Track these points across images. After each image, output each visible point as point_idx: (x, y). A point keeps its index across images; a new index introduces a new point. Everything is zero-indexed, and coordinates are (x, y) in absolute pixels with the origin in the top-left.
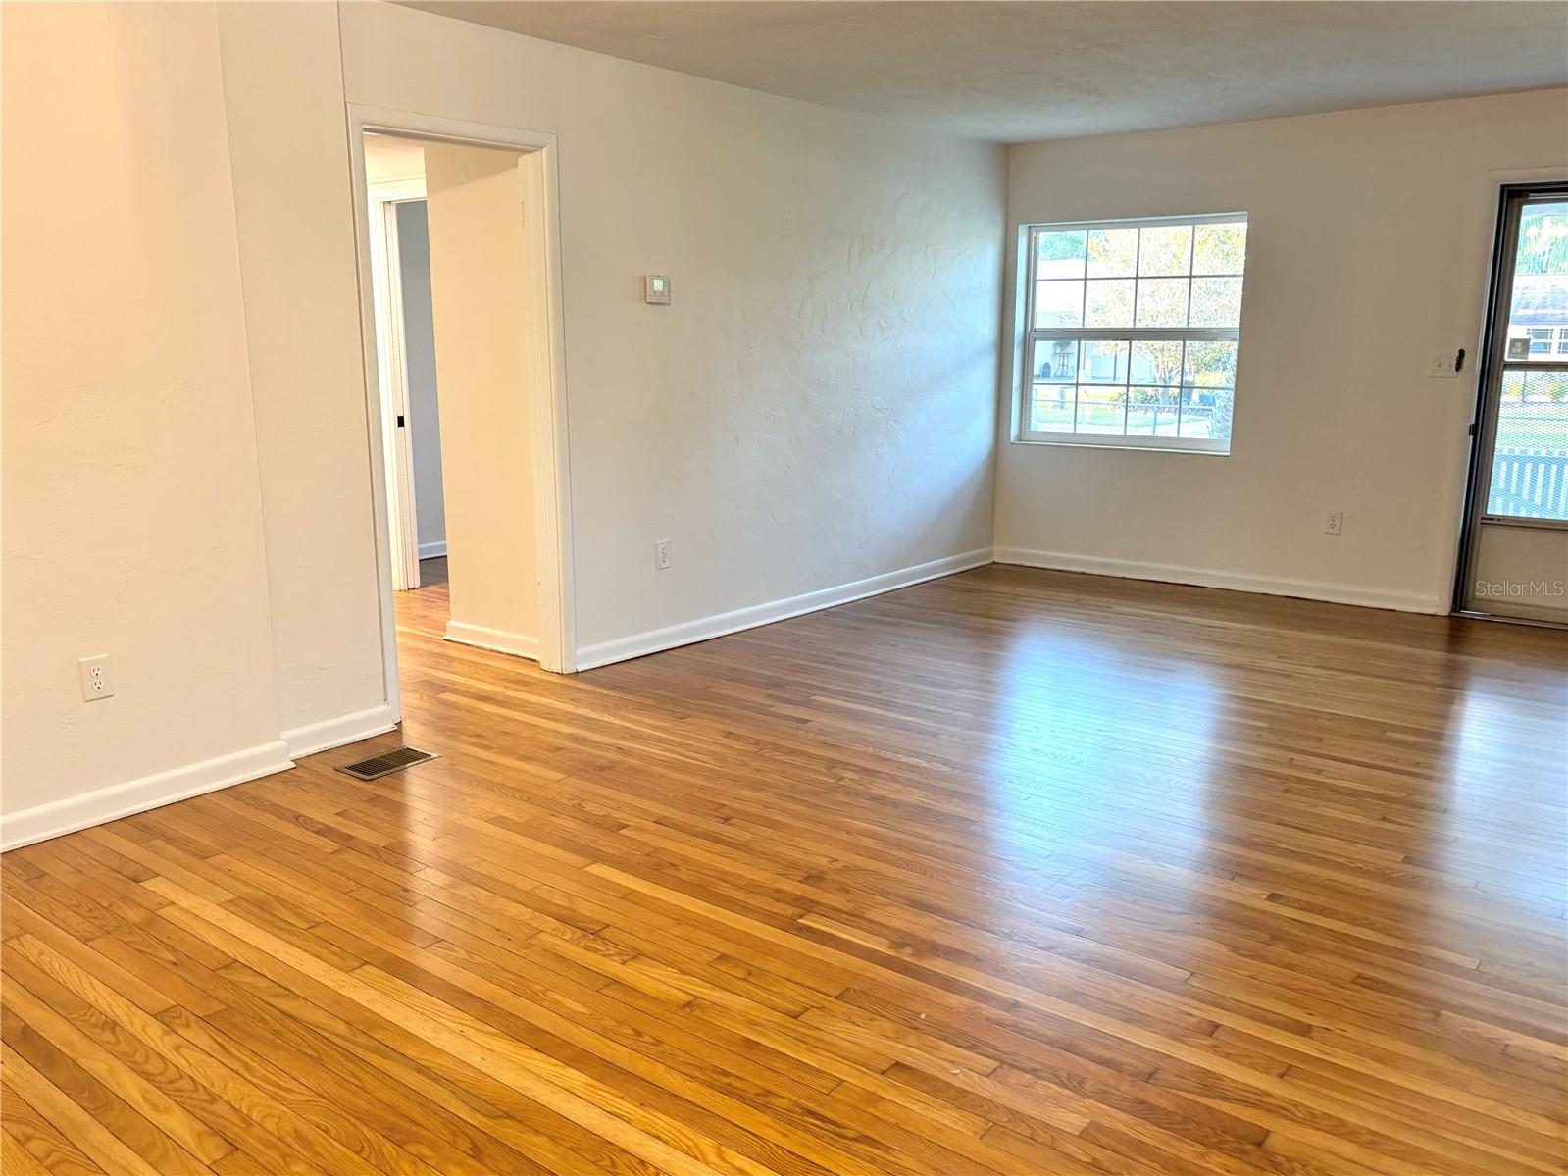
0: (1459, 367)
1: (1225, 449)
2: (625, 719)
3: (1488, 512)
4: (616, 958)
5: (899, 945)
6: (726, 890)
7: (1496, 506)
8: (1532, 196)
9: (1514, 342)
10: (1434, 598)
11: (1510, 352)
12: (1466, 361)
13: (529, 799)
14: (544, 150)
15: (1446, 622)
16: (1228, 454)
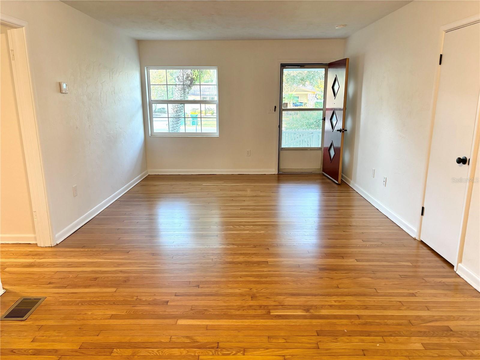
0: (275, 111)
1: (217, 135)
2: (106, 259)
3: (282, 147)
4: (239, 354)
5: (308, 310)
6: (234, 312)
7: (284, 145)
8: (286, 67)
9: (284, 103)
10: (274, 170)
11: (283, 106)
12: (277, 109)
13: (114, 303)
14: (24, 28)
15: (277, 175)
16: (219, 136)
